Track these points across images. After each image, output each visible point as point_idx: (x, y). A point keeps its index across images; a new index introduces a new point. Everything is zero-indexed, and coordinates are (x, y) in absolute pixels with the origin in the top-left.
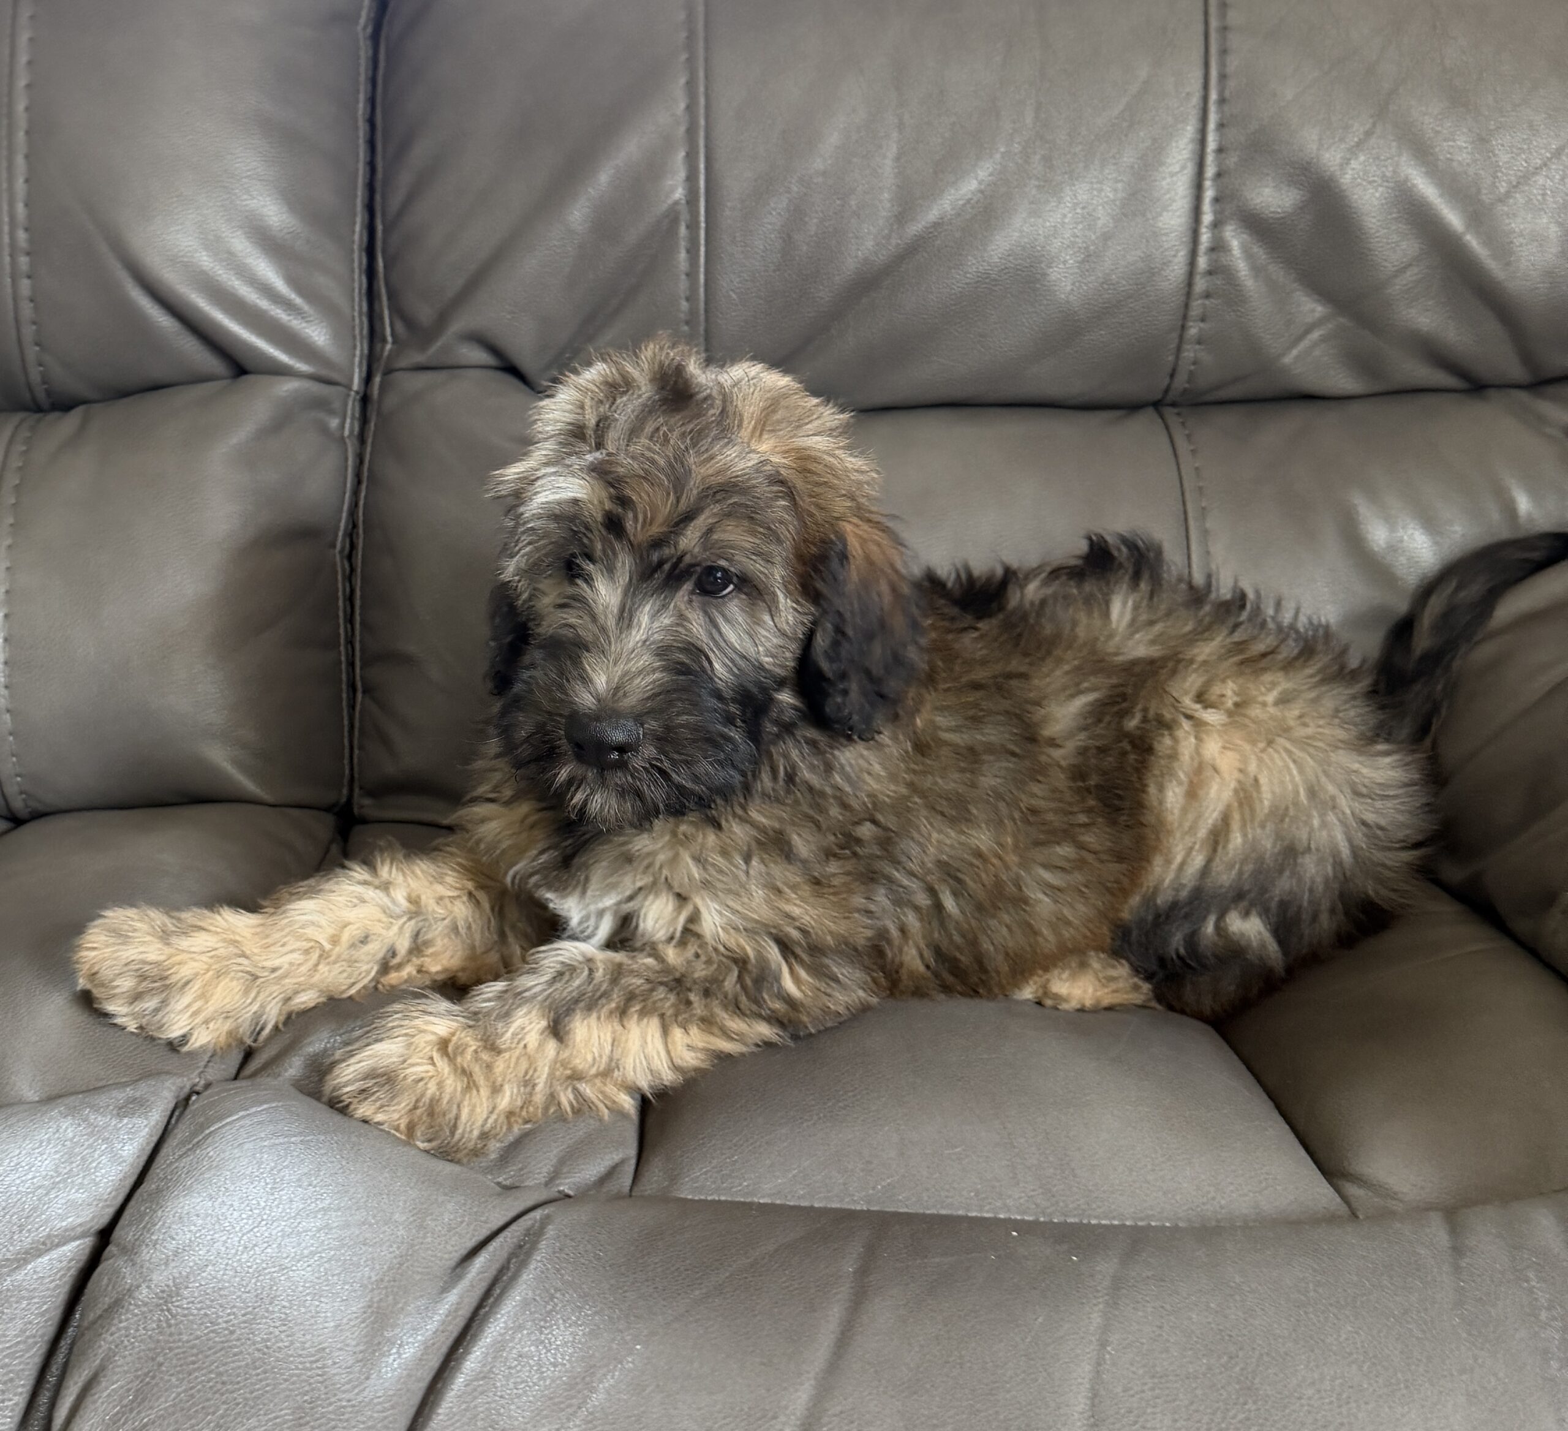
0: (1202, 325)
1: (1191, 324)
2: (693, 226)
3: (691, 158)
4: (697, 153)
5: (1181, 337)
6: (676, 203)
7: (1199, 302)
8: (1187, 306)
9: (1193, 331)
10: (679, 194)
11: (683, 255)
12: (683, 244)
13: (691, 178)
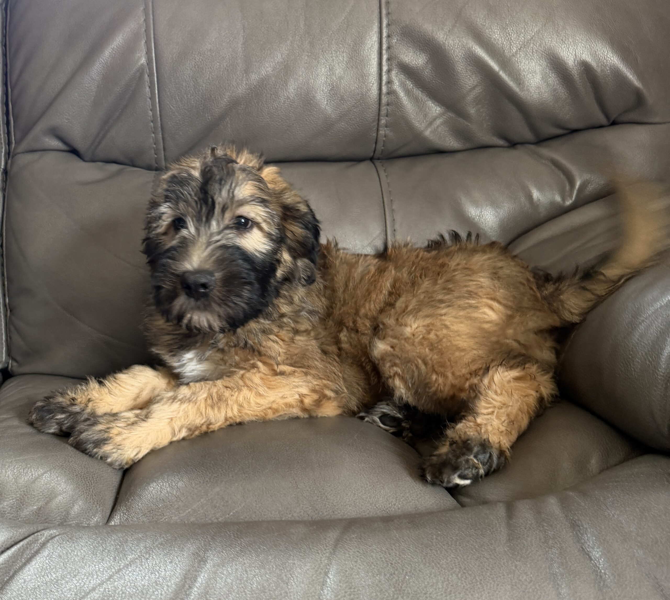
0: (387, 118)
1: (382, 118)
2: (151, 75)
3: (148, 43)
4: (151, 41)
5: (378, 124)
6: (142, 65)
7: (385, 107)
8: (379, 110)
9: (383, 122)
10: (143, 61)
11: (148, 89)
12: (147, 84)
13: (148, 52)
